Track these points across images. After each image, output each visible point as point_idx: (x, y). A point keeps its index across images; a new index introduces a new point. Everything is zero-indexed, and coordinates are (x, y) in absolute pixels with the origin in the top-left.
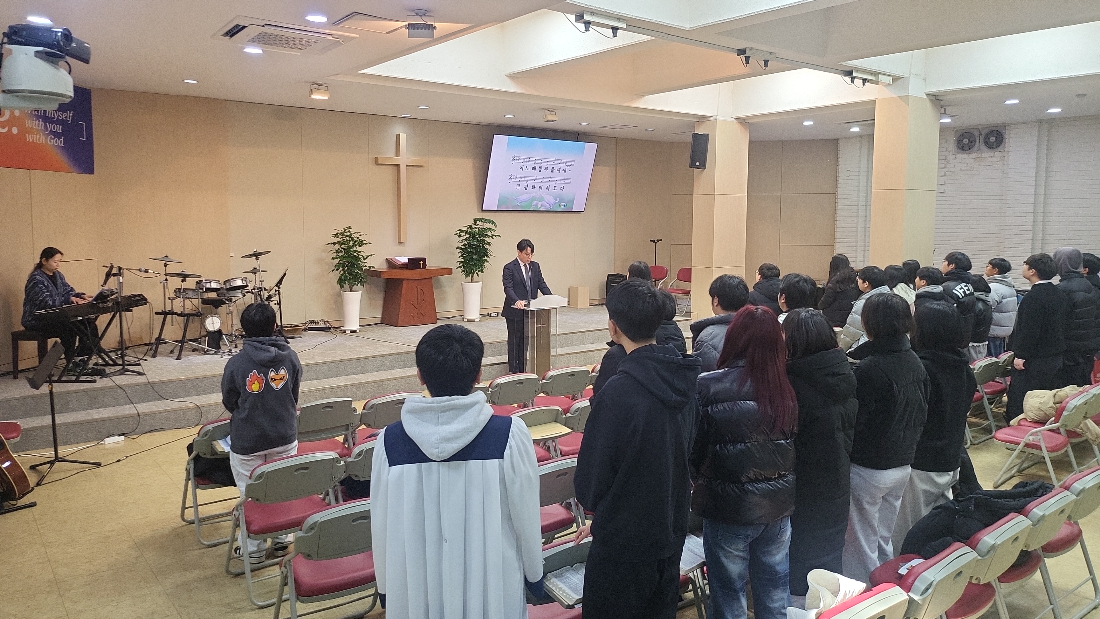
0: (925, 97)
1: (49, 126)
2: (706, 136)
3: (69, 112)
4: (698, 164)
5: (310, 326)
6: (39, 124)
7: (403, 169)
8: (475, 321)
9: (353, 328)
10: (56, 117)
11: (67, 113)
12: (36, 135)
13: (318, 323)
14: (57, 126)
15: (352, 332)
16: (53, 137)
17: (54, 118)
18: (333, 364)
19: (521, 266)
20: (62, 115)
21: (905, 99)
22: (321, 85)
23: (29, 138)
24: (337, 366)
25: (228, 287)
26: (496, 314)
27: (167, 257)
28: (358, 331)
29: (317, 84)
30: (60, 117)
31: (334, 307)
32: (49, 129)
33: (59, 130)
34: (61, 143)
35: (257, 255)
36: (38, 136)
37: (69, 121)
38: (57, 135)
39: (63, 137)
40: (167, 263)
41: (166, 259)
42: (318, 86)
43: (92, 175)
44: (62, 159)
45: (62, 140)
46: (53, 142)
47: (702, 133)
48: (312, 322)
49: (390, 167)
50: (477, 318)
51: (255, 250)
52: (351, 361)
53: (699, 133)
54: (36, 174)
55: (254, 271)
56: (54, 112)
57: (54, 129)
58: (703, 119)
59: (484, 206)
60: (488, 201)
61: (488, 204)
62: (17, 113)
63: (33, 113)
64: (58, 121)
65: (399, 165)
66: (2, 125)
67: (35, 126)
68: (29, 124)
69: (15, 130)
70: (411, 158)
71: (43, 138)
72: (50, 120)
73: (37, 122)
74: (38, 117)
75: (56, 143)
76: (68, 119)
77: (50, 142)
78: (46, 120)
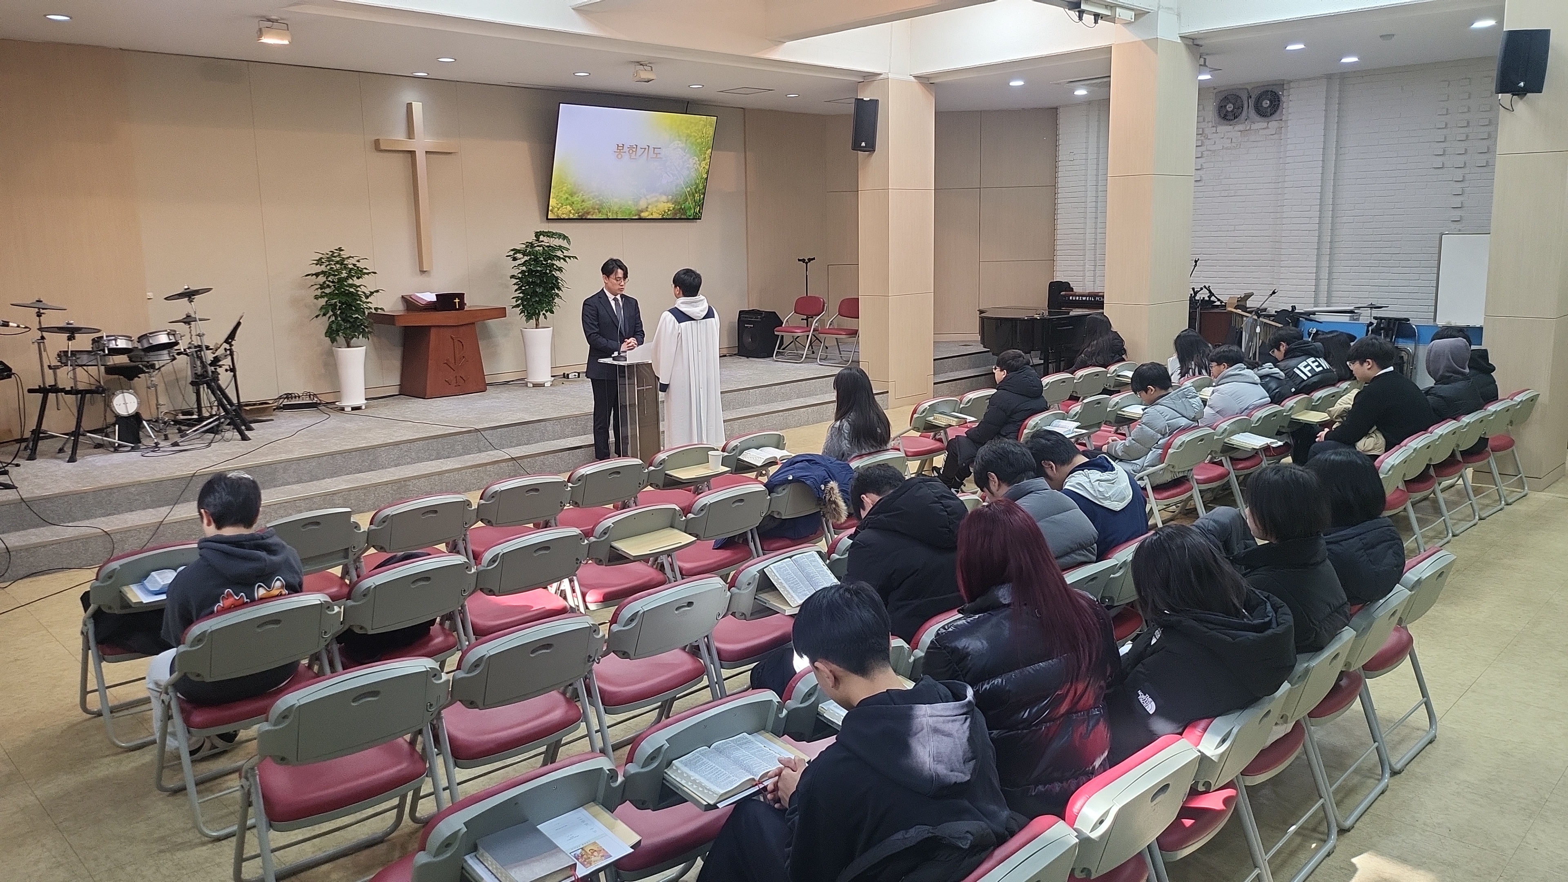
0: (1179, 40)
2: (875, 103)
4: (863, 144)
5: (286, 402)
7: (421, 158)
8: (545, 388)
9: (356, 404)
13: (299, 397)
15: (354, 409)
18: (325, 458)
19: (610, 300)
21: (1153, 43)
22: (277, 21)
24: (331, 462)
25: (146, 346)
26: (577, 374)
27: (41, 301)
28: (363, 407)
29: (269, 20)
31: (323, 371)
35: (189, 295)
40: (42, 311)
42: (271, 23)
47: (868, 99)
48: (288, 396)
49: (401, 155)
50: (547, 382)
51: (186, 287)
52: (354, 453)
53: (865, 99)
55: (188, 320)
58: (869, 77)
59: (550, 212)
60: (556, 205)
61: (556, 209)
65: (414, 151)
70: (433, 140)
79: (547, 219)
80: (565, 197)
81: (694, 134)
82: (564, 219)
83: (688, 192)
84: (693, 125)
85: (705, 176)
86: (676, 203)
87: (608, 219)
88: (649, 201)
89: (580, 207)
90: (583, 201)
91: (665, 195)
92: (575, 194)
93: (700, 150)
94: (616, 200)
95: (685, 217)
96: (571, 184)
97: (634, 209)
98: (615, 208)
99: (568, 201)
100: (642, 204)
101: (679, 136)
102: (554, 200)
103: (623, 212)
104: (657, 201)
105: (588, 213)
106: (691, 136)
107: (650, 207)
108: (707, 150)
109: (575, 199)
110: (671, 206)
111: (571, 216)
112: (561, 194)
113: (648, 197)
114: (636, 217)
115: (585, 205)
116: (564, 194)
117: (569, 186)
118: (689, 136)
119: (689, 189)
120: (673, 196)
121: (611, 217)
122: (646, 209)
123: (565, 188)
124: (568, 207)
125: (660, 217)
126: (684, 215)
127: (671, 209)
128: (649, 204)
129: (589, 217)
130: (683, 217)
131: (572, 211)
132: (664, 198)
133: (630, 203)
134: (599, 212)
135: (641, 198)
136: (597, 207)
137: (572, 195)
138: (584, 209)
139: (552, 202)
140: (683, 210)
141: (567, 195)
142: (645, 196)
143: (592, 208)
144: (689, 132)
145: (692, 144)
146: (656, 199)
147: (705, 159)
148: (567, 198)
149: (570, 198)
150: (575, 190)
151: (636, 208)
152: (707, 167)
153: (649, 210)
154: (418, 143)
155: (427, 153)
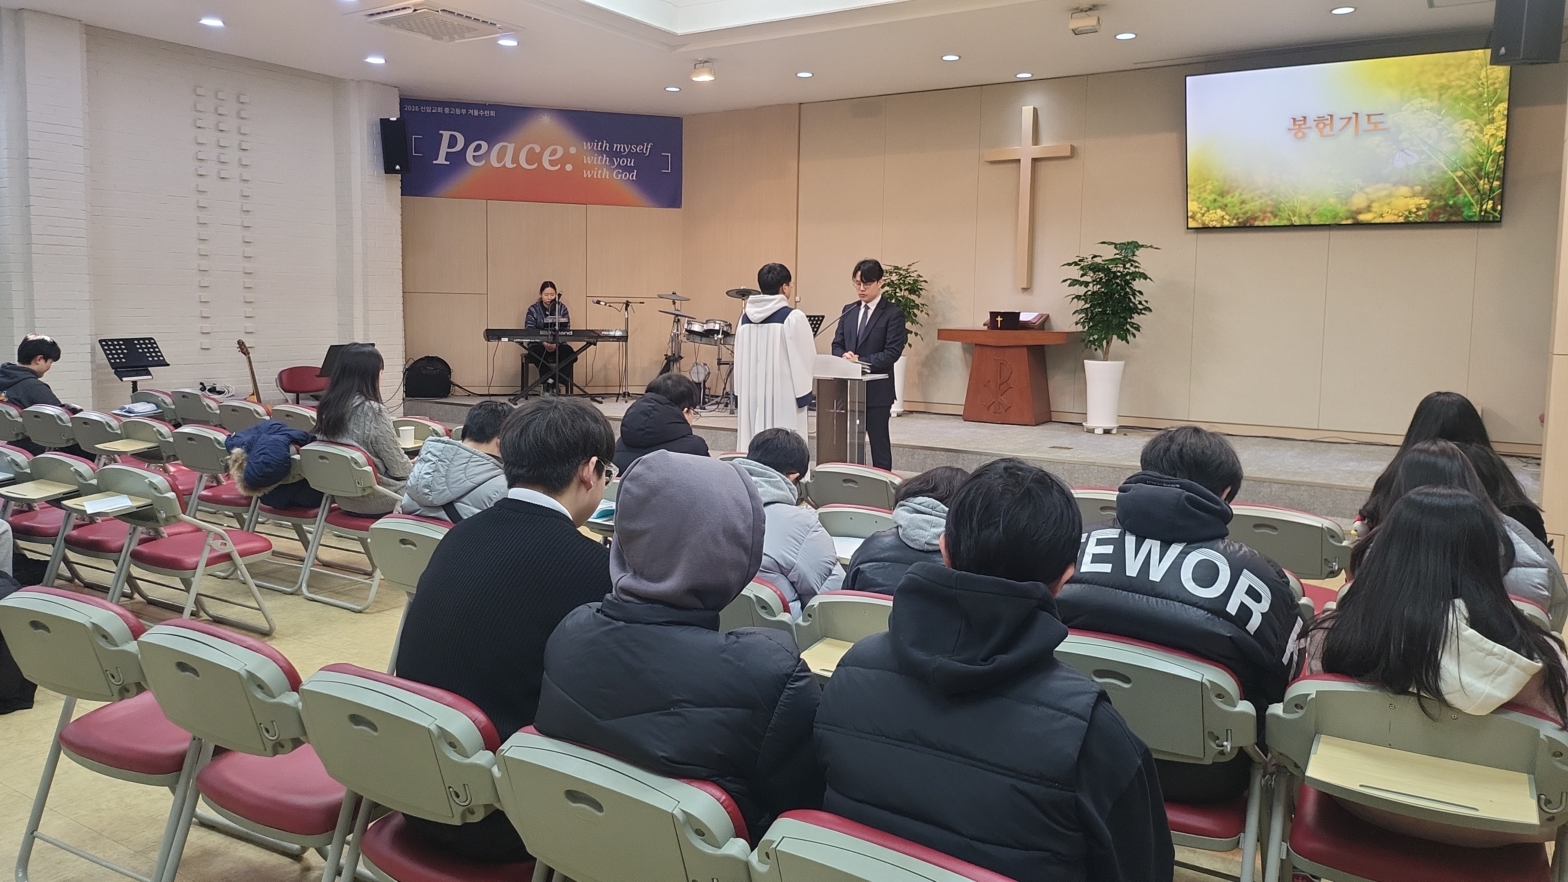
1: (617, 160)
3: (646, 144)
6: (602, 160)
8: (1094, 433)
10: (627, 151)
11: (643, 146)
12: (598, 170)
14: (627, 161)
16: (621, 171)
17: (624, 152)
20: (636, 149)
23: (587, 174)
27: (675, 294)
30: (633, 150)
32: (616, 164)
33: (630, 163)
34: (632, 177)
36: (600, 172)
37: (646, 153)
38: (627, 169)
39: (635, 171)
41: (674, 297)
43: (679, 209)
44: (632, 193)
45: (635, 173)
46: (622, 176)
54: (595, 210)
56: (624, 147)
59: (1190, 220)
60: (1198, 210)
61: (1199, 215)
62: (573, 150)
63: (595, 149)
64: (630, 155)
65: (1020, 160)
66: (552, 163)
67: (597, 162)
68: (588, 160)
69: (569, 167)
70: (1048, 145)
71: (606, 173)
72: (618, 155)
73: (600, 157)
74: (602, 153)
75: (625, 177)
76: (644, 152)
77: (617, 177)
78: (612, 154)
79: (1188, 228)
80: (1210, 198)
81: (1458, 82)
82: (1214, 228)
83: (1460, 178)
84: (1451, 69)
85: (1500, 149)
86: (1432, 196)
87: (1292, 227)
88: (1373, 197)
89: (1239, 211)
90: (1243, 202)
91: (1406, 184)
92: (1228, 193)
93: (1478, 107)
94: (1303, 198)
95: (1459, 219)
96: (1218, 181)
97: (1342, 210)
98: (1305, 210)
99: (1217, 204)
100: (1359, 201)
101: (1422, 90)
102: (1195, 203)
103: (1320, 215)
104: (1390, 196)
105: (1255, 219)
106: (1450, 87)
107: (1375, 205)
108: (1495, 105)
109: (1228, 199)
110: (1424, 203)
111: (1226, 223)
112: (1204, 195)
113: (1368, 190)
114: (1349, 222)
115: (1247, 207)
116: (1210, 194)
117: (1216, 183)
118: (1443, 88)
119: (1460, 173)
120: (1423, 186)
121: (1296, 221)
122: (1368, 209)
123: (1209, 187)
124: (1219, 211)
125: (1401, 220)
126: (1456, 214)
127: (1424, 206)
128: (1372, 201)
129: (1257, 223)
130: (1454, 218)
131: (1227, 217)
132: (1404, 190)
133: (1332, 200)
134: (1275, 216)
135: (1353, 192)
136: (1269, 209)
137: (1222, 194)
138: (1244, 214)
139: (1193, 206)
140: (1456, 209)
141: (1213, 196)
142: (1361, 189)
143: (1261, 211)
144: (1444, 80)
145: (1456, 99)
146: (1384, 193)
147: (1492, 121)
148: (1215, 200)
149: (1219, 199)
150: (1226, 189)
151: (1344, 208)
152: (1502, 134)
153: (1374, 209)
154: (1025, 150)
155: (1034, 160)
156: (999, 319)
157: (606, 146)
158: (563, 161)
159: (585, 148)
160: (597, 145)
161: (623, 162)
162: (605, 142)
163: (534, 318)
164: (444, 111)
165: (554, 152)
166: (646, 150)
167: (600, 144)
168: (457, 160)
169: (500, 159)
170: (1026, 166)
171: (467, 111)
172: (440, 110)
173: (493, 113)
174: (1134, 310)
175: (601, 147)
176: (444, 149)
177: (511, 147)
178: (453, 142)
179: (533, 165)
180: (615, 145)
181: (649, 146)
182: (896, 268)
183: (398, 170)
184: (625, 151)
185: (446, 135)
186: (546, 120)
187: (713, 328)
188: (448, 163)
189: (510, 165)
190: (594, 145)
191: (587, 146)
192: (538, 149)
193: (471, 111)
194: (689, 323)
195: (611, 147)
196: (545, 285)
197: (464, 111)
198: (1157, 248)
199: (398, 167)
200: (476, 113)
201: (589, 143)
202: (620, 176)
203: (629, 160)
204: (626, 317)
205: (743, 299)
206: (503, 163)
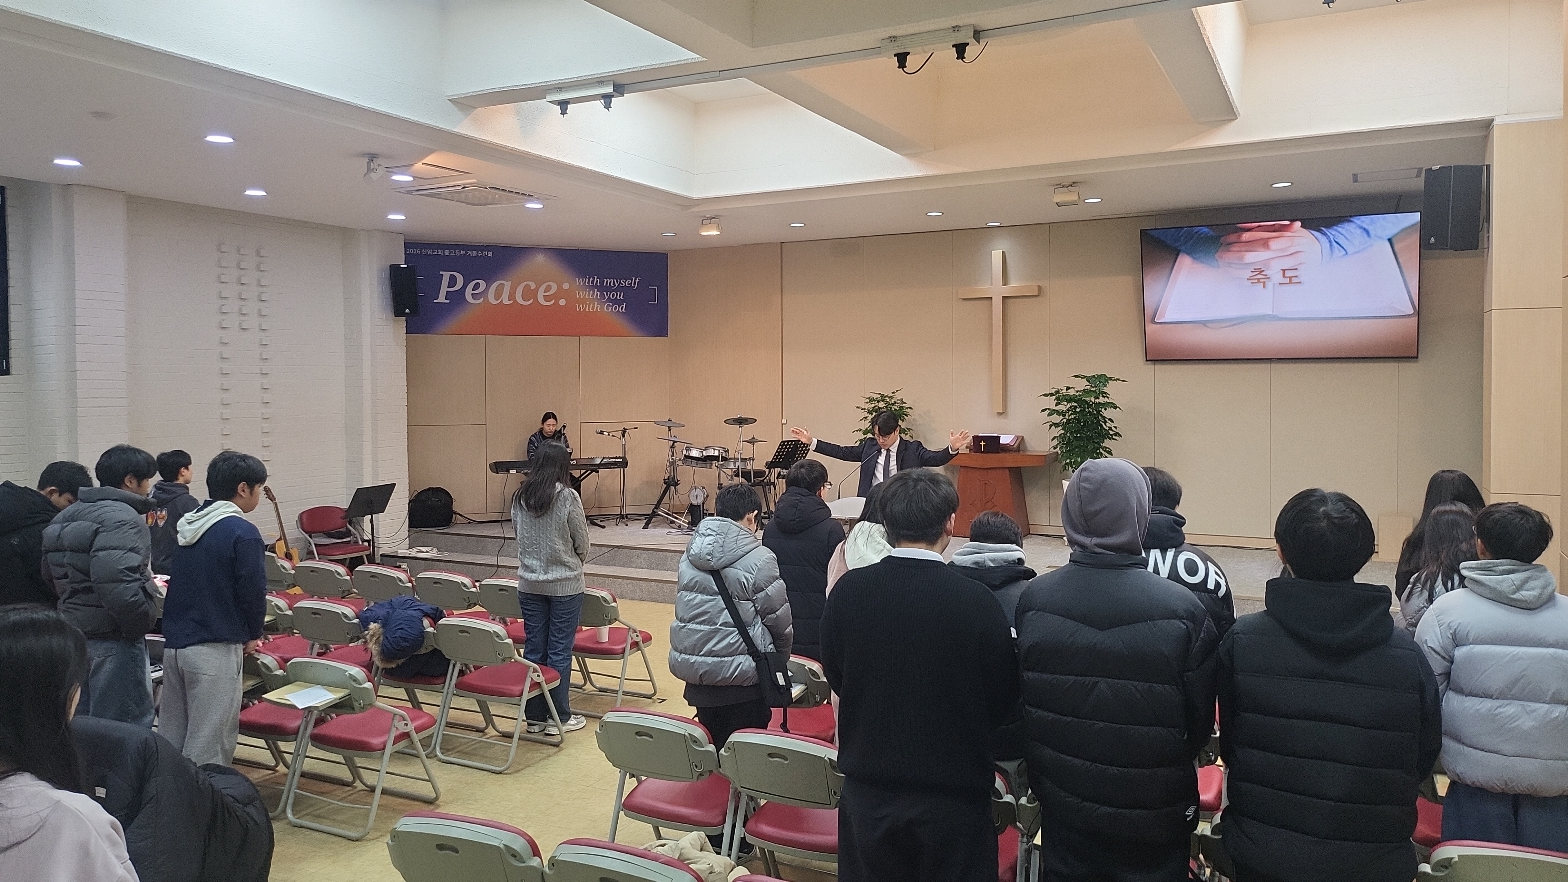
1: (607, 294)
3: (634, 278)
4: (1433, 240)
6: (593, 294)
10: (617, 285)
11: (632, 280)
12: (590, 304)
14: (617, 294)
16: (611, 304)
17: (613, 287)
20: (625, 283)
23: (579, 308)
30: (622, 284)
32: (606, 298)
33: (620, 297)
34: (622, 309)
35: (741, 422)
36: (591, 305)
37: (635, 287)
38: (617, 302)
39: (625, 304)
41: (669, 424)
43: (666, 338)
44: (622, 324)
45: (624, 306)
46: (612, 309)
49: (985, 301)
51: (736, 416)
54: (587, 341)
56: (614, 281)
57: (613, 297)
62: (566, 286)
63: (587, 284)
64: (620, 289)
65: (992, 298)
66: (546, 298)
67: (589, 296)
68: (580, 295)
69: (562, 302)
70: (1016, 285)
71: (597, 307)
72: (609, 289)
73: (591, 292)
74: (593, 288)
75: (615, 309)
76: (633, 285)
77: (607, 309)
78: (602, 289)
79: (1147, 361)
154: (996, 289)
155: (1005, 298)
156: (982, 443)
157: (597, 281)
158: (556, 297)
159: (577, 284)
160: (589, 281)
161: (613, 295)
162: (596, 277)
163: (535, 447)
164: (444, 253)
165: (548, 289)
166: (635, 284)
167: (591, 279)
168: (457, 298)
169: (498, 296)
170: (997, 303)
171: (466, 253)
172: (440, 252)
173: (490, 254)
174: (1106, 435)
175: (593, 282)
176: (444, 289)
177: (507, 285)
178: (452, 281)
179: (529, 301)
180: (606, 280)
181: (637, 280)
182: (882, 396)
183: (407, 313)
184: (615, 286)
185: (446, 275)
186: (540, 259)
187: (712, 454)
188: (448, 301)
189: (506, 302)
190: (586, 280)
191: (579, 282)
192: (533, 286)
193: (470, 253)
194: (688, 449)
195: (602, 282)
196: (547, 416)
197: (463, 253)
198: (1124, 381)
199: (407, 311)
200: (475, 254)
201: (581, 279)
202: (610, 308)
203: (619, 293)
204: (624, 443)
205: (740, 427)
206: (500, 300)
